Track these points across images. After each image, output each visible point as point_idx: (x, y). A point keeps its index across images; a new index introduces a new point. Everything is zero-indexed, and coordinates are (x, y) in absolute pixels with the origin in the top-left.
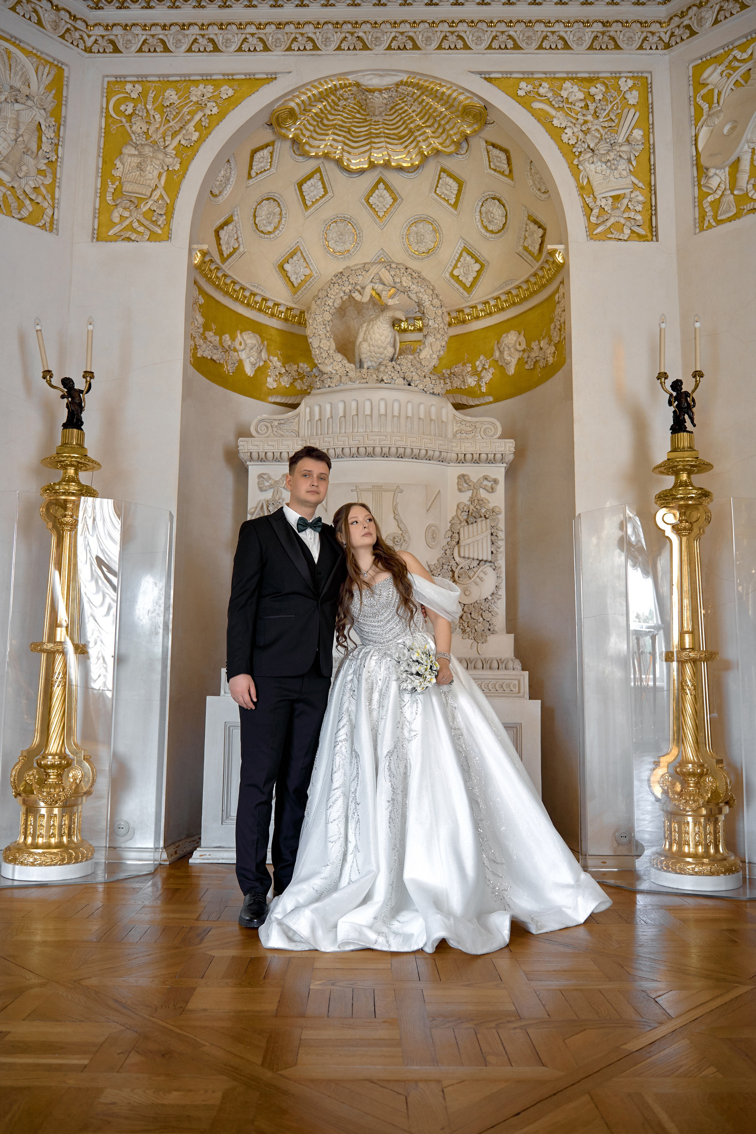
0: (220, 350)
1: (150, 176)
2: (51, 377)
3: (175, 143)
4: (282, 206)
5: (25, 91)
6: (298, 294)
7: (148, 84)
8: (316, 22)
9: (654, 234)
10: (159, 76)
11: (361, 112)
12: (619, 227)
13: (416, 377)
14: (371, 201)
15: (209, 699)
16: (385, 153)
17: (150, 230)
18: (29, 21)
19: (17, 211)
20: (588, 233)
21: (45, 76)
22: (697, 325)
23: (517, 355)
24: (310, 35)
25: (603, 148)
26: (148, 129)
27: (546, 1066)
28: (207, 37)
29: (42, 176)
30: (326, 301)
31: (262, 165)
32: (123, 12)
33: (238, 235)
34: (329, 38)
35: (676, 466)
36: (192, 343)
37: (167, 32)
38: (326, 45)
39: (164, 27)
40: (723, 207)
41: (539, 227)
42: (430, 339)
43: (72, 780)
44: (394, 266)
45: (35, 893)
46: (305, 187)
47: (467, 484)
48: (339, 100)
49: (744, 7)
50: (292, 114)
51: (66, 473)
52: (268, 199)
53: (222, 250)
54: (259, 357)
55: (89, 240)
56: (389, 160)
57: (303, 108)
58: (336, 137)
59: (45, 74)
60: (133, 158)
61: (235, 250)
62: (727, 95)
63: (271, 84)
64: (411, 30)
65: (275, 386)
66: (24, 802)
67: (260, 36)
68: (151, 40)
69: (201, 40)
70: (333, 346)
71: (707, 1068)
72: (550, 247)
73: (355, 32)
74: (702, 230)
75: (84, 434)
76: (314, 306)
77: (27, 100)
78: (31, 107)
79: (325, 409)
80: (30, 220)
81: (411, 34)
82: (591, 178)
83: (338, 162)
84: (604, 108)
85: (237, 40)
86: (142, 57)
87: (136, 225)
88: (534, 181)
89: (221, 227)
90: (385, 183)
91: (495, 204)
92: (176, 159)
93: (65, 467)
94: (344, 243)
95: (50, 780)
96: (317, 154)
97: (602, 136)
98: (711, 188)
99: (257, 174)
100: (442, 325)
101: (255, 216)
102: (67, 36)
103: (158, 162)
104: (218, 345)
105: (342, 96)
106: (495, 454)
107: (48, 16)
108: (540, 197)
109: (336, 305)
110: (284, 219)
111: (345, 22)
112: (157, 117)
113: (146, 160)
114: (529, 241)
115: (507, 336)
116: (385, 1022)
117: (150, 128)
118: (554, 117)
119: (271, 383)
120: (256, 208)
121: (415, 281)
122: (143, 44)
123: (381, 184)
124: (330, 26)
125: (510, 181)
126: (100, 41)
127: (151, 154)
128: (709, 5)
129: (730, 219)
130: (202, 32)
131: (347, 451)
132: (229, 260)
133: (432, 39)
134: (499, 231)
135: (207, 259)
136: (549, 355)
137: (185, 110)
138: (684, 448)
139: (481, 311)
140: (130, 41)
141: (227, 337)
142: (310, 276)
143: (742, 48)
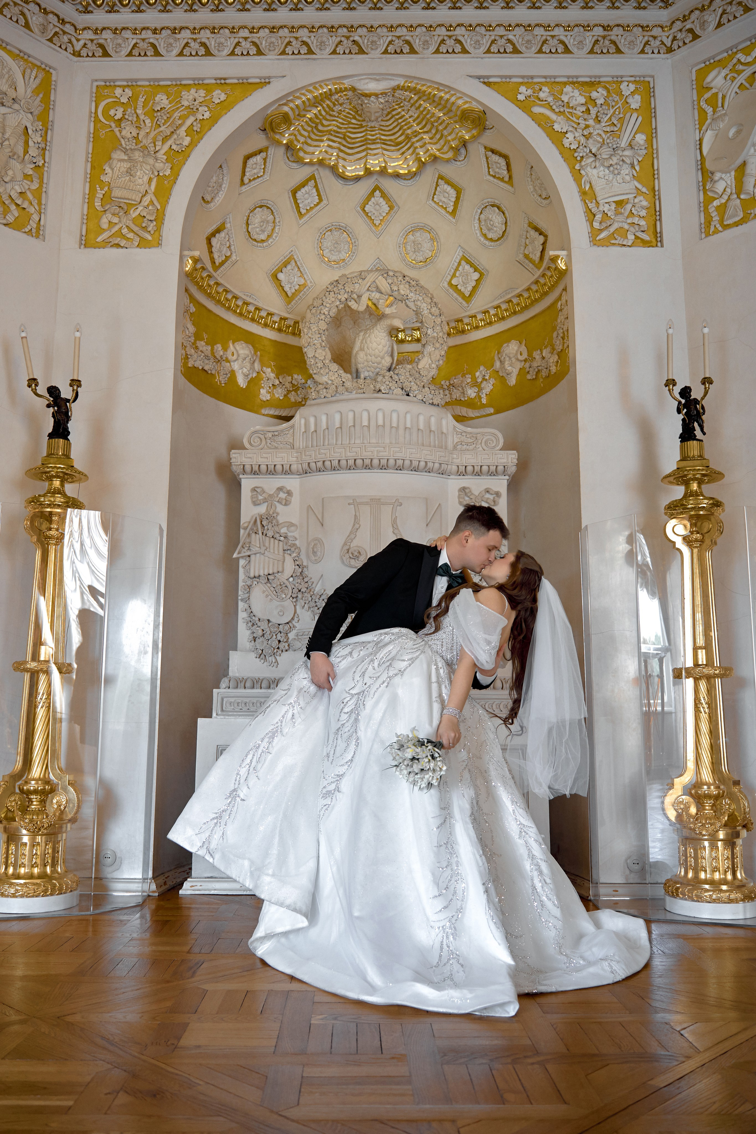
0: (212, 360)
1: (140, 181)
2: (36, 385)
3: (166, 147)
4: (275, 214)
5: (12, 94)
6: (292, 304)
7: (138, 89)
8: (311, 26)
9: (659, 239)
10: (149, 80)
11: (357, 117)
12: (622, 232)
13: (415, 387)
14: (367, 209)
15: (201, 721)
16: (381, 160)
17: (140, 237)
18: (16, 24)
19: (3, 216)
20: (591, 239)
21: (32, 80)
22: (706, 330)
23: (519, 365)
24: (304, 39)
25: (605, 153)
26: (138, 134)
27: (569, 1104)
28: (199, 41)
29: (28, 180)
30: (321, 309)
31: (255, 171)
32: (113, 16)
33: (230, 243)
34: (324, 42)
35: (685, 476)
36: (183, 352)
37: (157, 36)
38: (321, 49)
39: (155, 31)
40: (730, 211)
41: (540, 234)
42: (429, 348)
43: (56, 806)
44: (391, 273)
45: (16, 927)
46: (299, 195)
47: (468, 497)
48: (334, 105)
49: (747, 9)
50: (286, 119)
51: (51, 484)
52: (261, 207)
53: (214, 258)
54: (252, 368)
55: (77, 246)
56: (385, 167)
57: (297, 113)
58: (331, 143)
59: (33, 77)
60: (122, 164)
61: (227, 258)
62: (732, 98)
63: (265, 88)
64: (407, 34)
65: (268, 398)
66: (5, 830)
67: (254, 40)
68: (141, 44)
69: (192, 44)
70: (329, 356)
71: (742, 1105)
72: (552, 253)
73: (351, 36)
74: (708, 235)
75: (70, 444)
76: (309, 315)
77: (13, 103)
78: (18, 111)
79: (321, 420)
80: (16, 225)
81: (407, 38)
82: (593, 183)
83: (334, 169)
84: (606, 112)
85: (230, 44)
86: (132, 61)
87: (125, 231)
88: (534, 187)
89: (213, 235)
90: (381, 191)
91: (494, 211)
92: (167, 165)
93: (50, 479)
94: (340, 252)
95: (33, 807)
96: (311, 161)
97: (604, 140)
98: (716, 193)
99: (250, 181)
100: (441, 334)
101: (248, 224)
102: (55, 39)
103: (148, 167)
104: (210, 355)
105: (338, 101)
106: (497, 466)
107: (36, 19)
108: (541, 203)
109: (331, 314)
110: (277, 227)
111: (340, 26)
112: (148, 121)
113: (136, 165)
114: (530, 248)
115: (508, 346)
116: (393, 1058)
117: (140, 133)
118: (555, 122)
119: (264, 394)
120: (249, 216)
121: (413, 289)
122: (133, 48)
123: (378, 192)
124: (325, 30)
125: (510, 188)
126: (89, 45)
127: (141, 159)
128: (712, 8)
129: (737, 224)
130: (194, 36)
131: (343, 463)
132: (221, 269)
133: (430, 42)
134: (499, 239)
135: (199, 266)
136: (551, 364)
137: (177, 115)
138: (694, 457)
139: (481, 320)
140: (120, 45)
141: (219, 347)
142: (305, 286)
143: (747, 51)
